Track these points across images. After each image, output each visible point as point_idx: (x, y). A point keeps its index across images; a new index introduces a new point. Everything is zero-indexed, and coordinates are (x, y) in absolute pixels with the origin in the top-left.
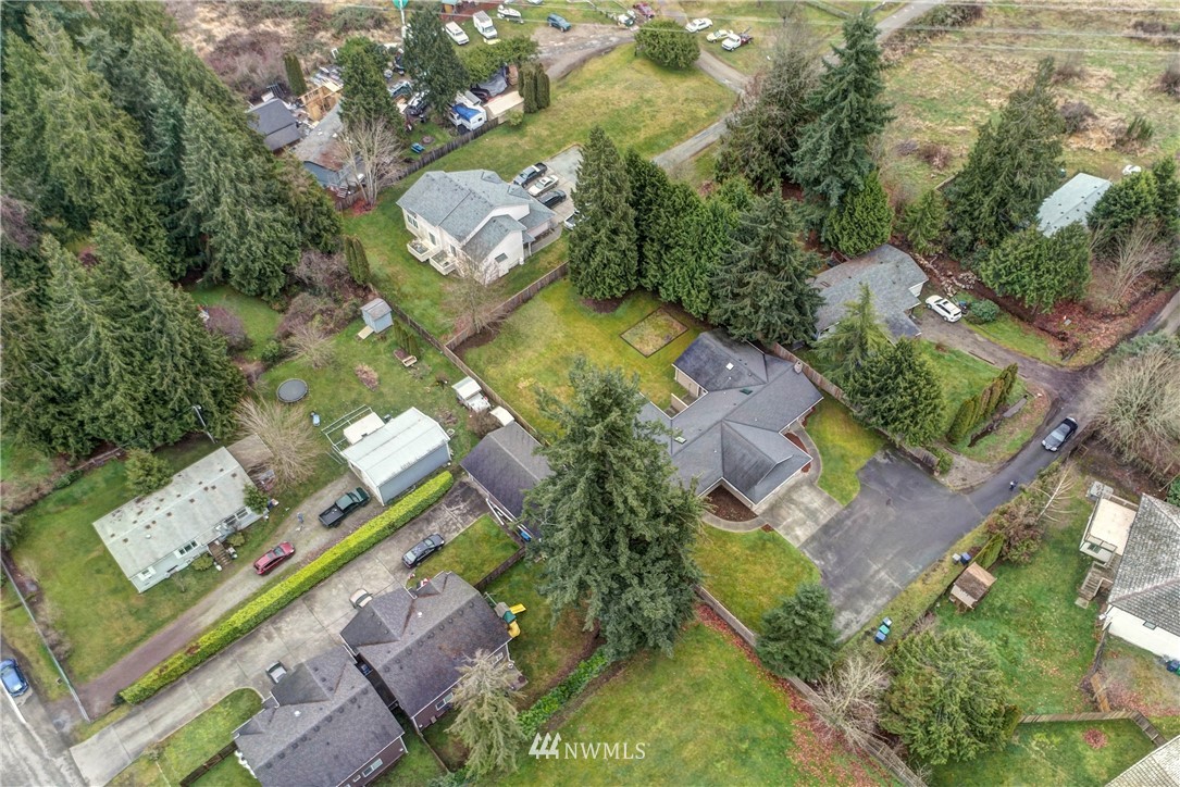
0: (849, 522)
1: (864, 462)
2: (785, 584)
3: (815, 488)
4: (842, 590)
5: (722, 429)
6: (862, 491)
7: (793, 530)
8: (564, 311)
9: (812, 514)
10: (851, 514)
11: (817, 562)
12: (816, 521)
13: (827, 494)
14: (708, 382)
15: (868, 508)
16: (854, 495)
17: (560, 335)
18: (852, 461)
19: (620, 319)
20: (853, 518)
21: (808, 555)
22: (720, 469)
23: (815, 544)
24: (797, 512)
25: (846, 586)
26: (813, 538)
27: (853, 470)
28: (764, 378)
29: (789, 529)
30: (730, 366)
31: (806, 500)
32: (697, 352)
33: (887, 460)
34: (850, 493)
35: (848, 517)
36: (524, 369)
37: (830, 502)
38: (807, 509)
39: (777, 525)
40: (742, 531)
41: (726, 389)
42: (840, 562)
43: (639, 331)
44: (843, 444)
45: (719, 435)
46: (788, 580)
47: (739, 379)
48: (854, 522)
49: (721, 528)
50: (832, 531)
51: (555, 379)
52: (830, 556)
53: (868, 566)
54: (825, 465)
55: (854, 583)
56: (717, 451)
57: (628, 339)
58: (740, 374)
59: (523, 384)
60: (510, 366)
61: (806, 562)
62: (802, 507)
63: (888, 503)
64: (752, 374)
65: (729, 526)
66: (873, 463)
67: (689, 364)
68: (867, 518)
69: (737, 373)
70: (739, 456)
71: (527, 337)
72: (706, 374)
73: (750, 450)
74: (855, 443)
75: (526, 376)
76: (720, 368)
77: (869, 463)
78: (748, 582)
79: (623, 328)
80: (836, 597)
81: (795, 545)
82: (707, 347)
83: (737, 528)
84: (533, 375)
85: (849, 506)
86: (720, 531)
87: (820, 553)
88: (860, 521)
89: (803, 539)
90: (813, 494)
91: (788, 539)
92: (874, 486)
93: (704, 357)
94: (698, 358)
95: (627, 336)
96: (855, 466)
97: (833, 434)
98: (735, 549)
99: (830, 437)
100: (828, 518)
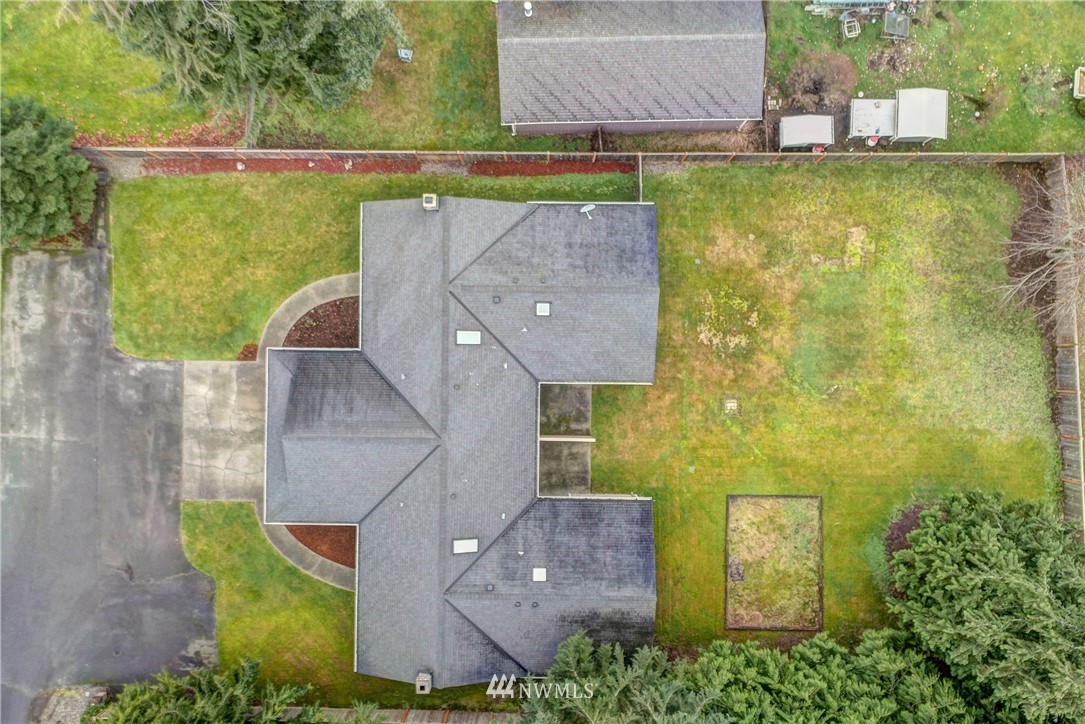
0: (153, 478)
1: (219, 616)
2: (151, 288)
3: (247, 494)
4: (74, 355)
5: (426, 425)
6: (180, 555)
7: (215, 387)
8: (967, 453)
9: (214, 442)
10: (162, 498)
11: (140, 366)
12: (195, 433)
13: (223, 499)
14: (556, 515)
15: (148, 529)
16: (184, 537)
17: (915, 398)
18: (238, 599)
19: (859, 537)
20: (154, 493)
21: (161, 365)
22: (373, 358)
23: (166, 394)
24: (234, 424)
25: (73, 367)
26: (176, 401)
27: (223, 584)
28: (462, 604)
29: (220, 383)
30: (539, 574)
31: (243, 457)
32: (629, 558)
33: (191, 651)
34: (192, 533)
35: (162, 486)
36: (890, 269)
37: (208, 490)
38: (227, 444)
39: (241, 372)
40: (278, 311)
41: (512, 526)
42: (111, 397)
43: (800, 541)
44: (274, 620)
45: (422, 409)
46: (153, 297)
47: (503, 566)
48: (146, 487)
49: (309, 288)
50: (163, 441)
51: (822, 301)
52: (131, 392)
53: (70, 429)
54: (270, 555)
55: (67, 380)
56: (398, 379)
57: (800, 505)
58: (510, 576)
59: (858, 241)
60: (917, 249)
61: (153, 351)
62: (235, 439)
63: (129, 569)
64: (488, 590)
65: (302, 301)
66: (205, 628)
67: (621, 519)
68: (137, 512)
69: (515, 572)
70: (359, 402)
71: (962, 337)
72: (571, 528)
73: (348, 426)
74: (260, 638)
75: (872, 262)
76: (554, 557)
77: (210, 621)
78: (199, 240)
79: (833, 520)
80: (71, 335)
81: (191, 365)
82: (620, 581)
83: (288, 310)
84: (862, 272)
85: (175, 508)
86: (304, 282)
87: (147, 384)
88: (139, 497)
89: (189, 386)
90: (240, 481)
91: (208, 365)
92: (171, 583)
93: (606, 556)
94: (616, 546)
95: (808, 510)
96: (226, 596)
97: (306, 627)
98: (263, 273)
99: (307, 615)
100: (186, 459)
